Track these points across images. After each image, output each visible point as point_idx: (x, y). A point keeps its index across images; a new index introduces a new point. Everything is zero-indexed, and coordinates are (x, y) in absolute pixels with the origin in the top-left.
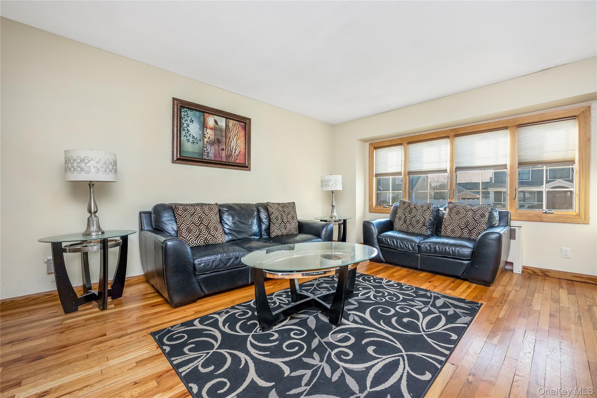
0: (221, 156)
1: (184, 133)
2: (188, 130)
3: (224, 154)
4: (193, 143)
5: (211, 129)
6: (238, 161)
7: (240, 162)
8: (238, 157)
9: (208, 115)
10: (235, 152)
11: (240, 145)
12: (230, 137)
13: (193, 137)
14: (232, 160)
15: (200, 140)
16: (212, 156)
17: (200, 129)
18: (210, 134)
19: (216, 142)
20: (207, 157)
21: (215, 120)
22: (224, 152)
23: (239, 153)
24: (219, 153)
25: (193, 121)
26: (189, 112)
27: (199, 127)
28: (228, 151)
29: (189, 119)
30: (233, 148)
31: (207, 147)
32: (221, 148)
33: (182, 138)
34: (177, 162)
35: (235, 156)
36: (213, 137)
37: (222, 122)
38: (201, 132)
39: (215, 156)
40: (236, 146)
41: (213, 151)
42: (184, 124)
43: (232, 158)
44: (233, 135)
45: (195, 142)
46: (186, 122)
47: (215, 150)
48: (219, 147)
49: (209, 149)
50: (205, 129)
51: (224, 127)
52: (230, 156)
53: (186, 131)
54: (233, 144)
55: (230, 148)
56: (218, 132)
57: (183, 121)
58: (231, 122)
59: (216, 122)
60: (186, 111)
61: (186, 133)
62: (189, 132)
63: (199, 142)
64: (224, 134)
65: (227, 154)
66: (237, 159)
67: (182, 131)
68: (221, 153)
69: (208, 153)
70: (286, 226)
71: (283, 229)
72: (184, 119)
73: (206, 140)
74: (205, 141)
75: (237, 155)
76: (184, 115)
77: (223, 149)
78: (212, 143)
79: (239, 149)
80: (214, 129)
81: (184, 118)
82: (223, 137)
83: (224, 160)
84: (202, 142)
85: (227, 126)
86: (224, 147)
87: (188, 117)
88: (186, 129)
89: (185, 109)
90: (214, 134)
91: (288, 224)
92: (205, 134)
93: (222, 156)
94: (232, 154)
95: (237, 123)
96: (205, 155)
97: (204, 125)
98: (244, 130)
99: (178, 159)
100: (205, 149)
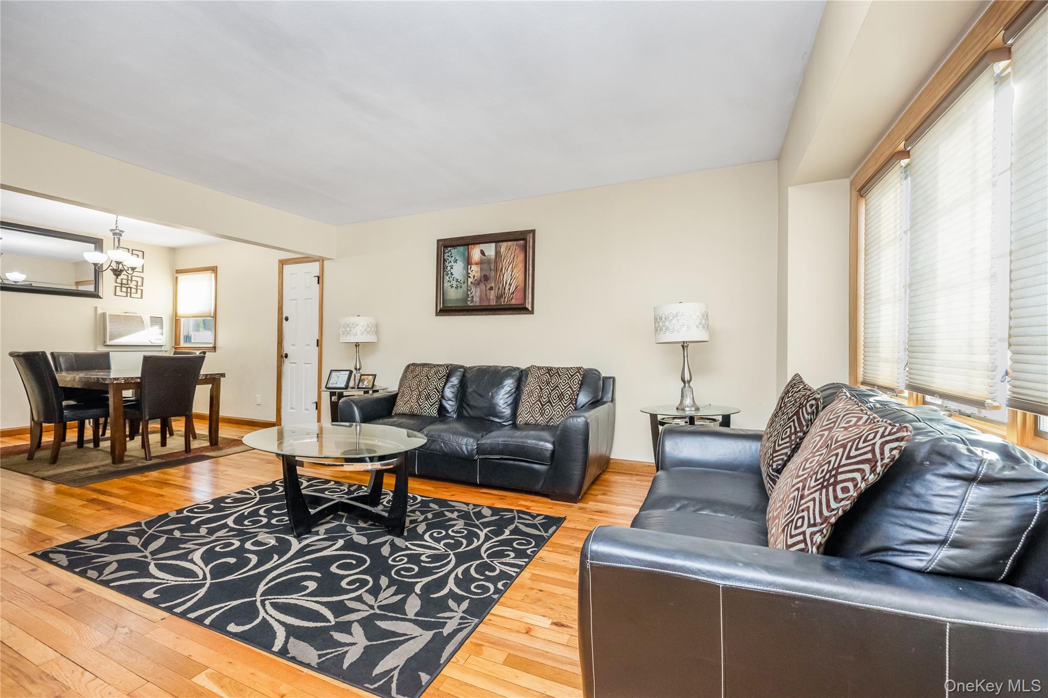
0: (488, 298)
1: (448, 278)
2: (451, 273)
3: (492, 295)
4: (457, 288)
5: (476, 264)
6: (513, 302)
7: (516, 303)
8: (514, 295)
9: (472, 246)
10: (509, 289)
11: (517, 276)
12: (502, 268)
13: (457, 280)
14: (504, 302)
15: (464, 283)
16: (478, 300)
17: (464, 268)
18: (475, 271)
19: (483, 280)
20: (471, 303)
21: (481, 250)
22: (492, 292)
23: (516, 288)
24: (486, 295)
25: (457, 260)
26: (453, 251)
27: (463, 265)
28: (499, 288)
29: (453, 258)
30: (506, 283)
31: (471, 289)
32: (488, 287)
33: (445, 285)
34: (440, 314)
35: (510, 294)
36: (479, 274)
37: (490, 250)
38: (465, 272)
39: (481, 299)
40: (511, 280)
41: (478, 294)
42: (447, 267)
43: (505, 298)
44: (507, 263)
45: (459, 286)
46: (450, 264)
47: (481, 291)
48: (486, 287)
49: (474, 292)
50: (469, 266)
51: (493, 257)
52: (501, 296)
53: (450, 275)
54: (507, 277)
55: (501, 284)
56: (485, 266)
57: (447, 264)
58: (504, 246)
59: (482, 253)
60: (450, 251)
61: (449, 278)
62: (453, 275)
63: (463, 286)
64: (492, 266)
65: (498, 294)
66: (512, 299)
67: (445, 276)
68: (488, 294)
69: (472, 297)
70: (544, 409)
71: (536, 414)
72: (448, 261)
73: (470, 280)
74: (469, 283)
75: (513, 293)
76: (448, 256)
77: (491, 288)
78: (477, 283)
79: (516, 284)
80: (480, 263)
81: (448, 259)
82: (491, 270)
83: (493, 303)
84: (466, 283)
85: (498, 253)
86: (493, 285)
87: (452, 257)
88: (449, 272)
89: (449, 249)
90: (481, 269)
91: (548, 407)
92: (469, 274)
93: (490, 299)
94: (504, 293)
95: (513, 245)
96: (469, 301)
97: (468, 262)
98: (524, 251)
99: (441, 311)
100: (469, 293)
